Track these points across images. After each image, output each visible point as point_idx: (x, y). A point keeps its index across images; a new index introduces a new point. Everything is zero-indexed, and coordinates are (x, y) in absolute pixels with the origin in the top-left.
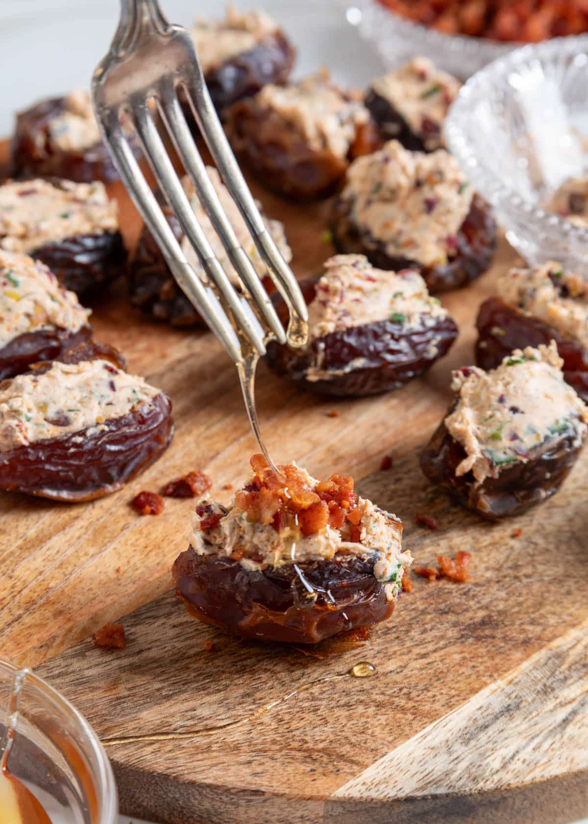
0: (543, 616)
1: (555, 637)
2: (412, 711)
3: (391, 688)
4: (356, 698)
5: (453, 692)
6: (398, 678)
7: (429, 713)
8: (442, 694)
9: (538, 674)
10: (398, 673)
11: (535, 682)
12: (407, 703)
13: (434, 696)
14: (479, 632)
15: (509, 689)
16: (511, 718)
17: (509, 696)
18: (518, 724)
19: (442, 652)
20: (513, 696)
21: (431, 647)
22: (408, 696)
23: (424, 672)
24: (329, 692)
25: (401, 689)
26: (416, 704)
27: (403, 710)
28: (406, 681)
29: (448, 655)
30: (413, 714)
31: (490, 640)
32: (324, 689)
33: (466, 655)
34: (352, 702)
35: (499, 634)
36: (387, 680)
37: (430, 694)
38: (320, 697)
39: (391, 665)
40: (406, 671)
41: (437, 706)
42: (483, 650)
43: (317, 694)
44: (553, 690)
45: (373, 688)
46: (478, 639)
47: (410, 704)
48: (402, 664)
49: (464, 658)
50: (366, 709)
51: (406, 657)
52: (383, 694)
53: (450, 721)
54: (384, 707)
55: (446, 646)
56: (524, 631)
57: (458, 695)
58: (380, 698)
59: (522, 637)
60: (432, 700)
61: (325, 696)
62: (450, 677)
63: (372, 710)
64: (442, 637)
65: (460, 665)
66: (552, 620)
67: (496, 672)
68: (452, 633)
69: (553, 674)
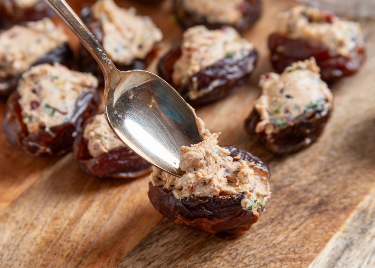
0: (349, 193)
1: (358, 202)
2: (299, 259)
3: (285, 250)
4: (268, 260)
5: (317, 244)
6: (286, 244)
7: (308, 258)
8: (311, 246)
9: (356, 224)
10: (285, 241)
11: (356, 228)
12: (295, 256)
13: (308, 249)
14: (319, 210)
15: (344, 235)
16: (351, 250)
17: (345, 239)
18: (355, 253)
19: (304, 225)
20: (348, 238)
21: (297, 223)
22: (294, 252)
23: (298, 237)
24: (254, 260)
25: (289, 249)
26: (300, 255)
27: (295, 260)
28: (291, 244)
29: (308, 225)
30: (300, 261)
31: (326, 212)
32: (251, 259)
33: (317, 223)
34: (267, 262)
35: (329, 207)
36: (281, 247)
37: (305, 248)
38: (250, 264)
39: (281, 238)
40: (289, 239)
41: (311, 253)
42: (324, 218)
43: (247, 263)
44: (366, 230)
45: (275, 252)
46: (320, 213)
47: (297, 256)
48: (285, 236)
49: (316, 225)
50: (275, 264)
51: (286, 232)
52: (281, 254)
53: (320, 259)
54: (284, 261)
55: (305, 221)
56: (341, 203)
57: (320, 245)
58: (280, 257)
59: (341, 206)
60: (307, 251)
61: (252, 263)
62: (312, 237)
63: (278, 264)
64: (301, 217)
65: (315, 229)
66: (354, 194)
67: (335, 228)
68: (306, 213)
69: (364, 222)
